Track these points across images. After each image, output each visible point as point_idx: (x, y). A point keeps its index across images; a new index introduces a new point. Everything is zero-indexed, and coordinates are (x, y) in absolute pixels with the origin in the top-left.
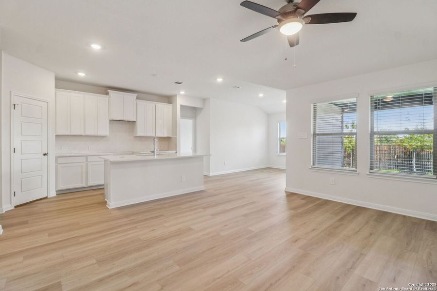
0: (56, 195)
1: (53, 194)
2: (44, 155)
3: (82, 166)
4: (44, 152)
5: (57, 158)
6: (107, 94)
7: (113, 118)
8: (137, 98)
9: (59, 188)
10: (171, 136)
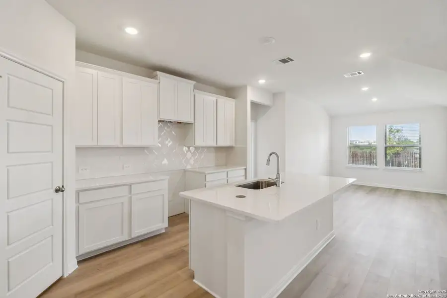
0: (77, 266)
1: (72, 266)
2: (57, 191)
3: (122, 203)
4: (56, 186)
5: (78, 193)
6: (154, 77)
7: (163, 117)
8: (195, 88)
9: (82, 252)
10: (234, 145)
